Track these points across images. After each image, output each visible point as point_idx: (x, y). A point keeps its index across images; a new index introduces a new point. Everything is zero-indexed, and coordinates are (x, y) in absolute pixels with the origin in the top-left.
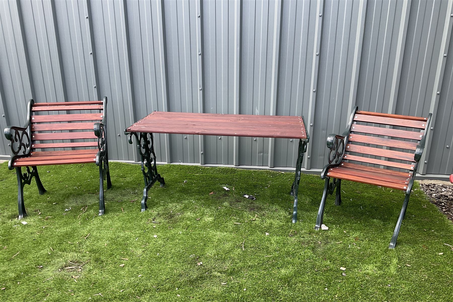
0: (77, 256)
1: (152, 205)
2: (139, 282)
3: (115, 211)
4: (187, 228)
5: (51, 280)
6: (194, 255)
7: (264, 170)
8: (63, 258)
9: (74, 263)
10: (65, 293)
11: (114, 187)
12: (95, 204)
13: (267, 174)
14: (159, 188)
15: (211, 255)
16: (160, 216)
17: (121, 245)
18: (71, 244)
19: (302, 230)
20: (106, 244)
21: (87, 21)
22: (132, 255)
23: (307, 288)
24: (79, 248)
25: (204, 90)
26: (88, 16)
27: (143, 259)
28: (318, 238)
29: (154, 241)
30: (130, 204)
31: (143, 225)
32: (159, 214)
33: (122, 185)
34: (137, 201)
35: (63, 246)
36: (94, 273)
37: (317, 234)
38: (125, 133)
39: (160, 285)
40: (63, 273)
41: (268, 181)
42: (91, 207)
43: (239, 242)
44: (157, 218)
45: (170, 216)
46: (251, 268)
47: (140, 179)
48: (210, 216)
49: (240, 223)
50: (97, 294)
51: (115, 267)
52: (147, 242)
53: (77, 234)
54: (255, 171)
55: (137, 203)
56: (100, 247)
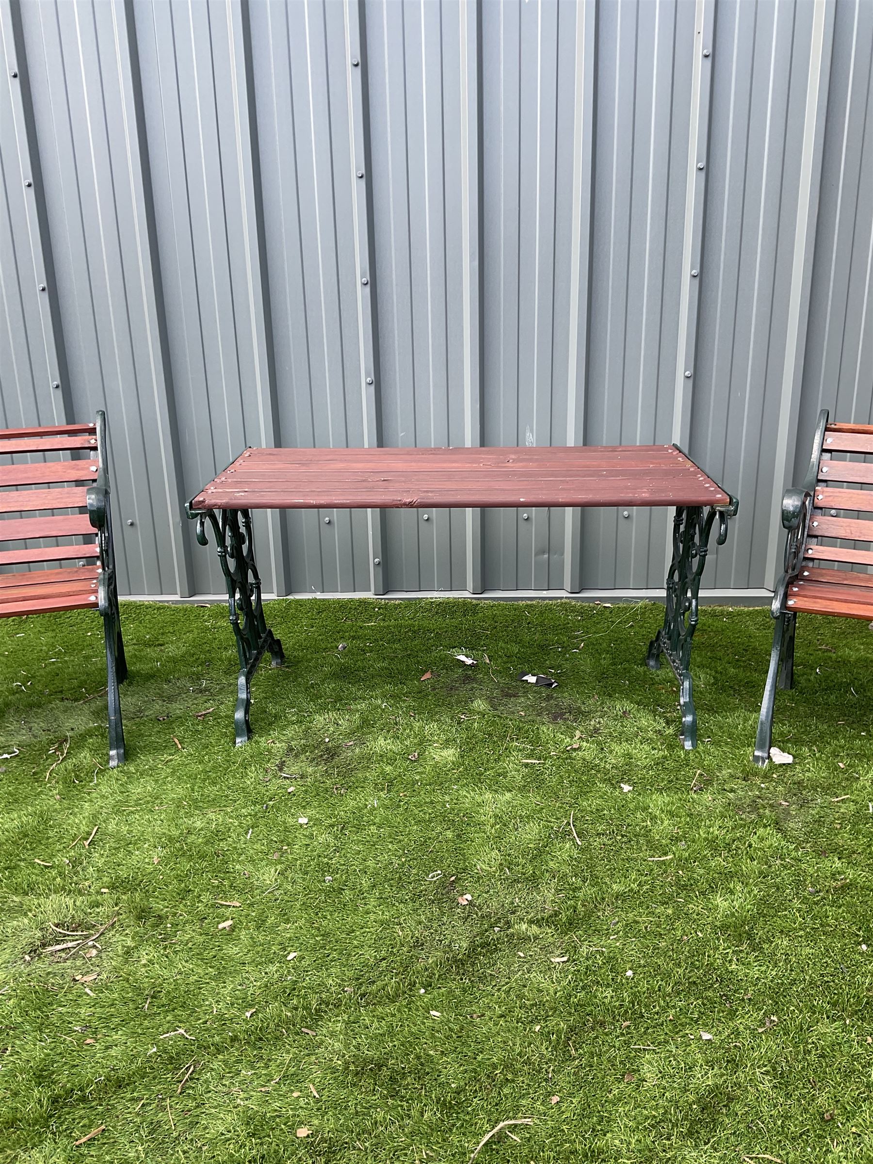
0: (75, 905)
1: (263, 724)
2: (294, 979)
3: (157, 749)
4: (388, 786)
5: (4, 998)
6: (439, 872)
7: (554, 602)
8: (30, 914)
9: (68, 930)
10: (65, 1040)
11: (134, 677)
12: (90, 733)
13: (566, 610)
14: (270, 670)
15: (488, 868)
16: (296, 756)
17: (202, 857)
18: (47, 867)
19: (720, 768)
20: (156, 857)
21: (29, 196)
22: (246, 889)
23: (808, 950)
24: (75, 878)
25: (378, 383)
26: (31, 180)
27: (286, 898)
28: (772, 788)
29: (304, 835)
30: (198, 725)
31: (255, 788)
32: (291, 749)
33: (156, 667)
34: (216, 715)
35: (22, 877)
36: (144, 962)
37: (766, 776)
38: (189, 512)
39: (364, 982)
40: (40, 966)
41: (574, 632)
42: (80, 741)
43: (557, 819)
44: (289, 761)
45: (328, 754)
46: (623, 901)
47: (207, 649)
48: (446, 744)
49: (539, 759)
50: (172, 1033)
51: (207, 934)
52: (282, 842)
53: (56, 832)
54: (531, 606)
55: (215, 719)
56: (139, 868)
